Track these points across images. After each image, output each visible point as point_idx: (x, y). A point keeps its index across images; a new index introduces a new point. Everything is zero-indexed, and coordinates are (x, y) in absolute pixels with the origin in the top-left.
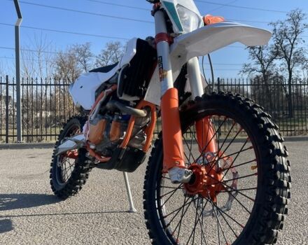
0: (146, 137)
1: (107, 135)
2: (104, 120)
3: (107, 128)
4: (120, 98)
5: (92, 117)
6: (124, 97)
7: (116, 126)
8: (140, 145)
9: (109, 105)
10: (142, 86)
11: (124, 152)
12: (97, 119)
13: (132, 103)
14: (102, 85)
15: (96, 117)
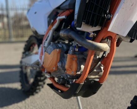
0: (102, 68)
1: (62, 66)
2: (58, 50)
3: (62, 59)
4: (78, 28)
5: (46, 43)
6: (84, 28)
7: (72, 59)
8: (97, 76)
9: (62, 33)
10: (105, 13)
11: (80, 87)
12: (50, 47)
13: (92, 35)
14: (54, 11)
15: (49, 44)
